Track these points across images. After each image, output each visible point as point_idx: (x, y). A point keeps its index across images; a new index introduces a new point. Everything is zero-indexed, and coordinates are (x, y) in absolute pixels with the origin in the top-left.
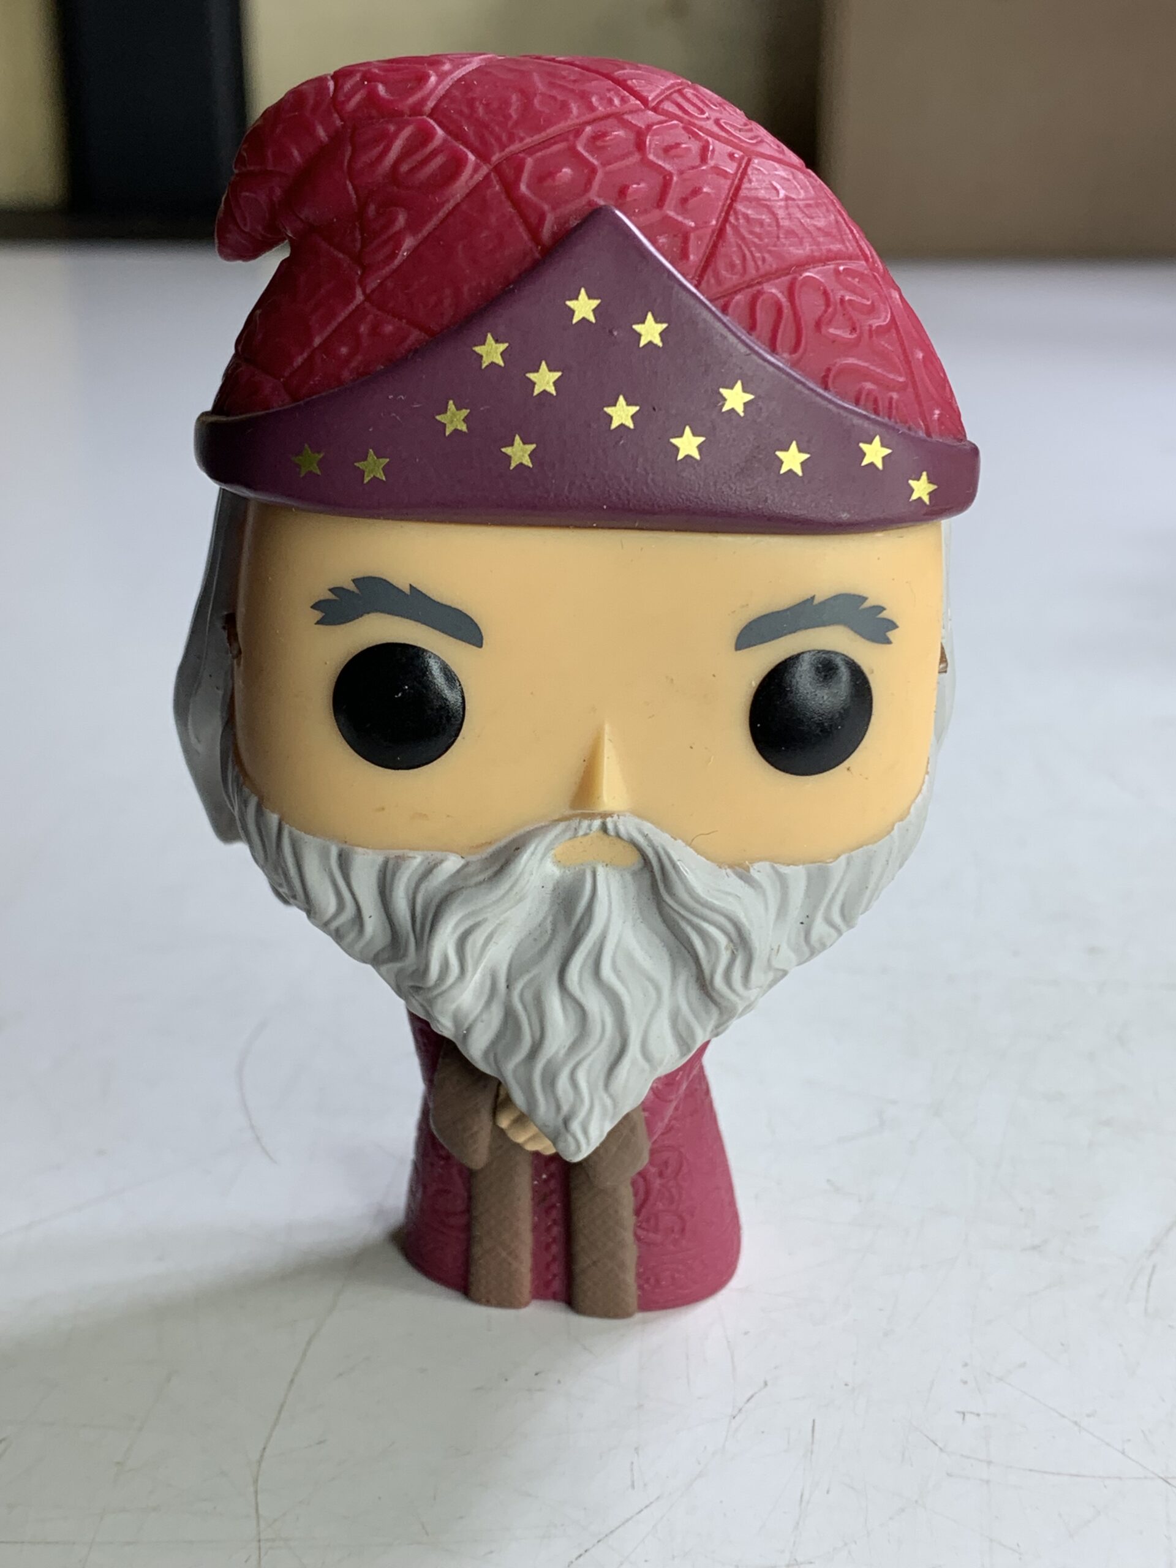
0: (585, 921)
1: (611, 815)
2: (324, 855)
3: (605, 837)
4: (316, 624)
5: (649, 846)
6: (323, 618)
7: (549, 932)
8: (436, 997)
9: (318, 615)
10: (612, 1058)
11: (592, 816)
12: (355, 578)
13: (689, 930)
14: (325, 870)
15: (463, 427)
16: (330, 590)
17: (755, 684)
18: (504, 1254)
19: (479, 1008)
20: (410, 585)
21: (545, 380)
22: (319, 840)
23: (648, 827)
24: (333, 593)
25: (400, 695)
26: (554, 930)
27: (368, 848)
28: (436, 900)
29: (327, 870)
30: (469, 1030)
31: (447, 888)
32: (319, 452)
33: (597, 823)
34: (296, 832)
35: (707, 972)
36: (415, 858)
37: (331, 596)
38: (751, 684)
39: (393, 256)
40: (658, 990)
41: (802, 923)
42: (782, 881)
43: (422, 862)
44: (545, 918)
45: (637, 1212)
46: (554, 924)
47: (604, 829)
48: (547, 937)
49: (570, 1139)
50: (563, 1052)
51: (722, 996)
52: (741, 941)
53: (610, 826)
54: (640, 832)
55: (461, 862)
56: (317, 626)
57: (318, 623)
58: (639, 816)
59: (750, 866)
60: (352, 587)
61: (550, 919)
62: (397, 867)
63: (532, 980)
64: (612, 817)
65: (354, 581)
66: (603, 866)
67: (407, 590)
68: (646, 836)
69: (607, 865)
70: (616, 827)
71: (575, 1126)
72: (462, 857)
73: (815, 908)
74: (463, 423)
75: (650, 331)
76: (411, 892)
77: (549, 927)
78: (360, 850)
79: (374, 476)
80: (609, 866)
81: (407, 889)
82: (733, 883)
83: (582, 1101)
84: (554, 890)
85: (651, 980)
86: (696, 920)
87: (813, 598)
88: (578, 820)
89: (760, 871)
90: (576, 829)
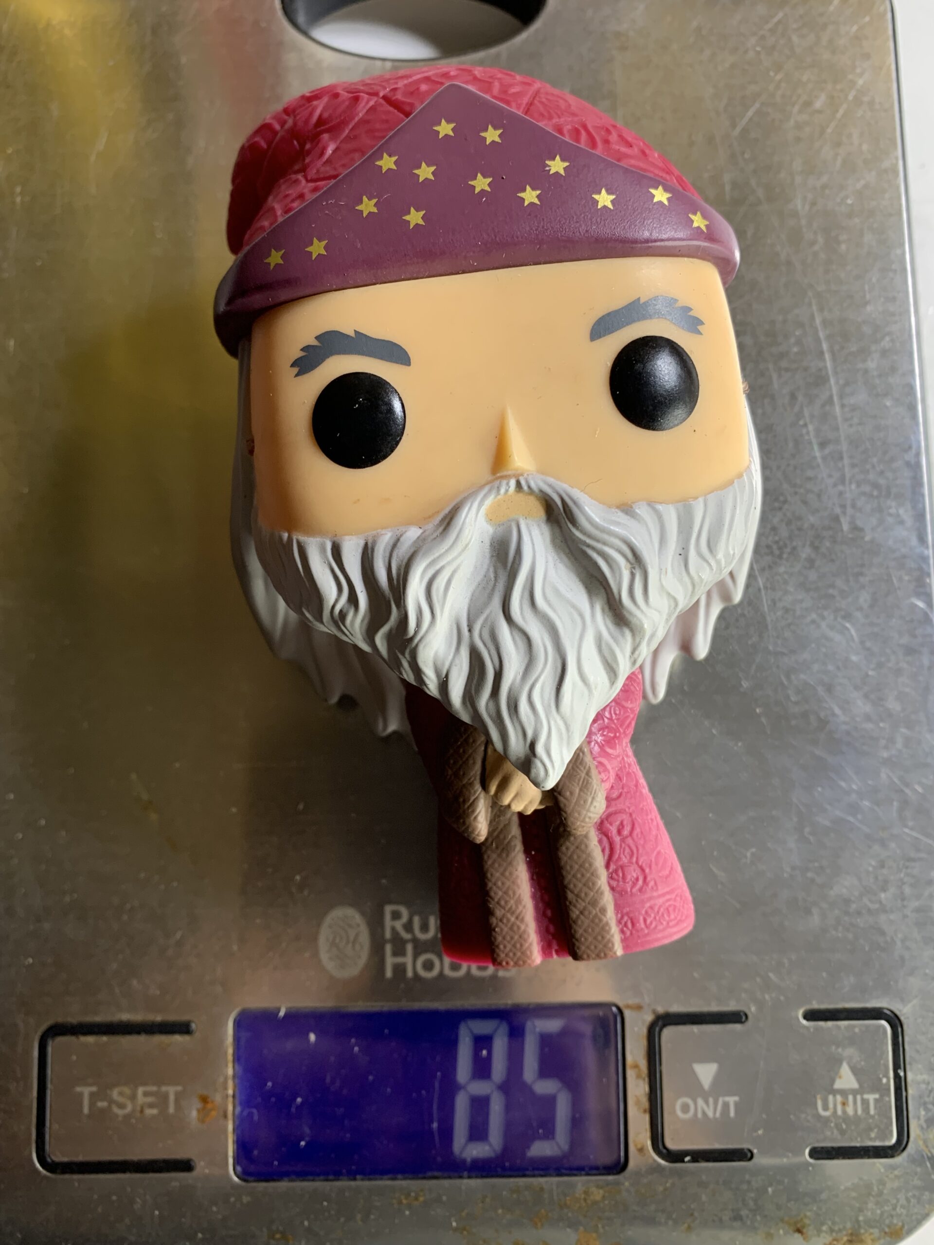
0: (517, 561)
1: (522, 475)
2: (323, 550)
3: (521, 495)
4: (295, 377)
5: (554, 492)
6: (299, 370)
7: (493, 579)
8: (417, 645)
9: (296, 370)
10: (557, 679)
11: (507, 477)
12: (316, 335)
13: (595, 556)
14: (325, 563)
15: (375, 210)
16: (302, 350)
17: (610, 364)
18: (513, 919)
19: (452, 655)
20: (355, 331)
21: (425, 172)
22: (318, 539)
23: (551, 480)
24: (304, 351)
25: (357, 406)
26: (496, 578)
27: (352, 535)
28: (405, 561)
29: (326, 562)
30: (447, 676)
31: (412, 551)
32: (280, 250)
33: (513, 483)
34: (302, 538)
35: (615, 590)
36: (386, 534)
37: (302, 354)
38: (607, 365)
39: (322, 154)
40: (582, 616)
41: (680, 555)
42: (660, 517)
43: (391, 537)
44: (488, 569)
45: (607, 866)
46: (496, 572)
47: (519, 485)
48: (492, 583)
49: (539, 765)
50: (519, 677)
51: (630, 613)
52: (637, 560)
53: (523, 483)
54: (546, 483)
55: (420, 531)
56: (296, 378)
57: (297, 375)
58: (543, 473)
59: (632, 504)
60: (315, 343)
61: (492, 570)
62: (374, 543)
63: (486, 620)
64: (523, 476)
65: (316, 338)
66: (523, 519)
67: (352, 334)
68: (550, 486)
69: (526, 518)
70: (527, 482)
71: (540, 749)
72: (420, 528)
73: (687, 540)
74: (374, 208)
75: (492, 135)
76: (387, 561)
77: (492, 575)
78: (347, 537)
79: (319, 254)
80: (528, 518)
81: (384, 557)
82: (621, 517)
83: (541, 723)
84: (491, 545)
85: (574, 606)
86: (599, 546)
87: (639, 299)
88: (499, 482)
89: (642, 510)
90: (498, 487)
